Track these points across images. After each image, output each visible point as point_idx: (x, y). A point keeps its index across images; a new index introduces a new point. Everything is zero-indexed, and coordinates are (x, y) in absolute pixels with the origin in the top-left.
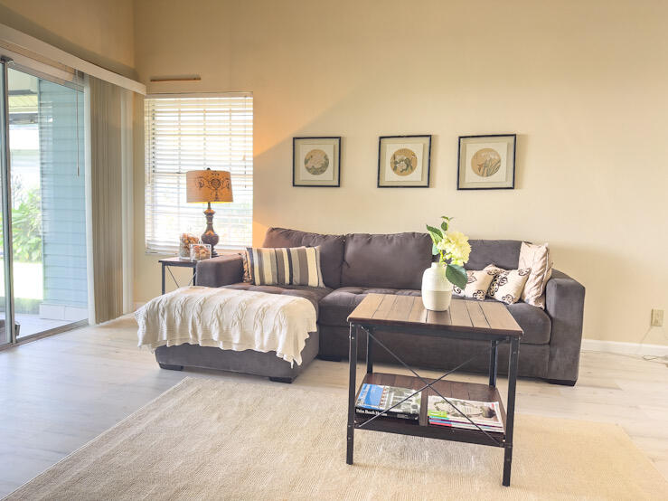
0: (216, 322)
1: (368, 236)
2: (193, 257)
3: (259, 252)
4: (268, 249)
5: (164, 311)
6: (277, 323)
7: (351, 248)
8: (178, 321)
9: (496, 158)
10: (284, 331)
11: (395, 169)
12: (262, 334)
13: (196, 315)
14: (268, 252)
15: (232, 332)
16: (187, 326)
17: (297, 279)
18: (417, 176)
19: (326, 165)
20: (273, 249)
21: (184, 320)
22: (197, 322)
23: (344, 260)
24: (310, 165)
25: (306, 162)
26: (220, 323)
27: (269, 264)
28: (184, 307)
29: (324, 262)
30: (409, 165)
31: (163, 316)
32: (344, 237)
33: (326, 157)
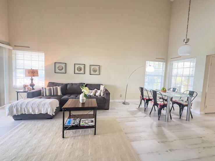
0: (31, 108)
1: (72, 83)
2: (26, 90)
3: (45, 88)
4: (48, 88)
5: (15, 106)
6: (48, 107)
7: (68, 86)
8: (19, 109)
9: (96, 69)
10: (50, 108)
11: (78, 70)
12: (44, 109)
13: (25, 106)
14: (47, 88)
15: (36, 110)
16: (22, 110)
17: (55, 94)
18: (82, 72)
19: (63, 69)
20: (49, 88)
21: (21, 108)
22: (25, 108)
23: (67, 89)
24: (59, 68)
25: (58, 68)
26: (32, 108)
27: (48, 91)
28: (21, 105)
29: (62, 90)
30: (81, 70)
31: (14, 108)
32: (67, 84)
33: (63, 67)
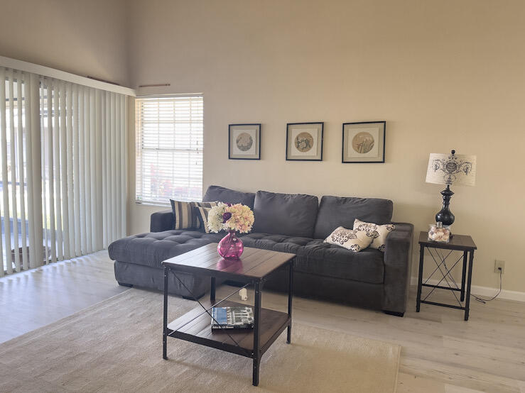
9: (371, 139)
11: (298, 147)
18: (313, 152)
19: (251, 144)
24: (240, 144)
25: (237, 142)
30: (308, 144)
33: (250, 138)
